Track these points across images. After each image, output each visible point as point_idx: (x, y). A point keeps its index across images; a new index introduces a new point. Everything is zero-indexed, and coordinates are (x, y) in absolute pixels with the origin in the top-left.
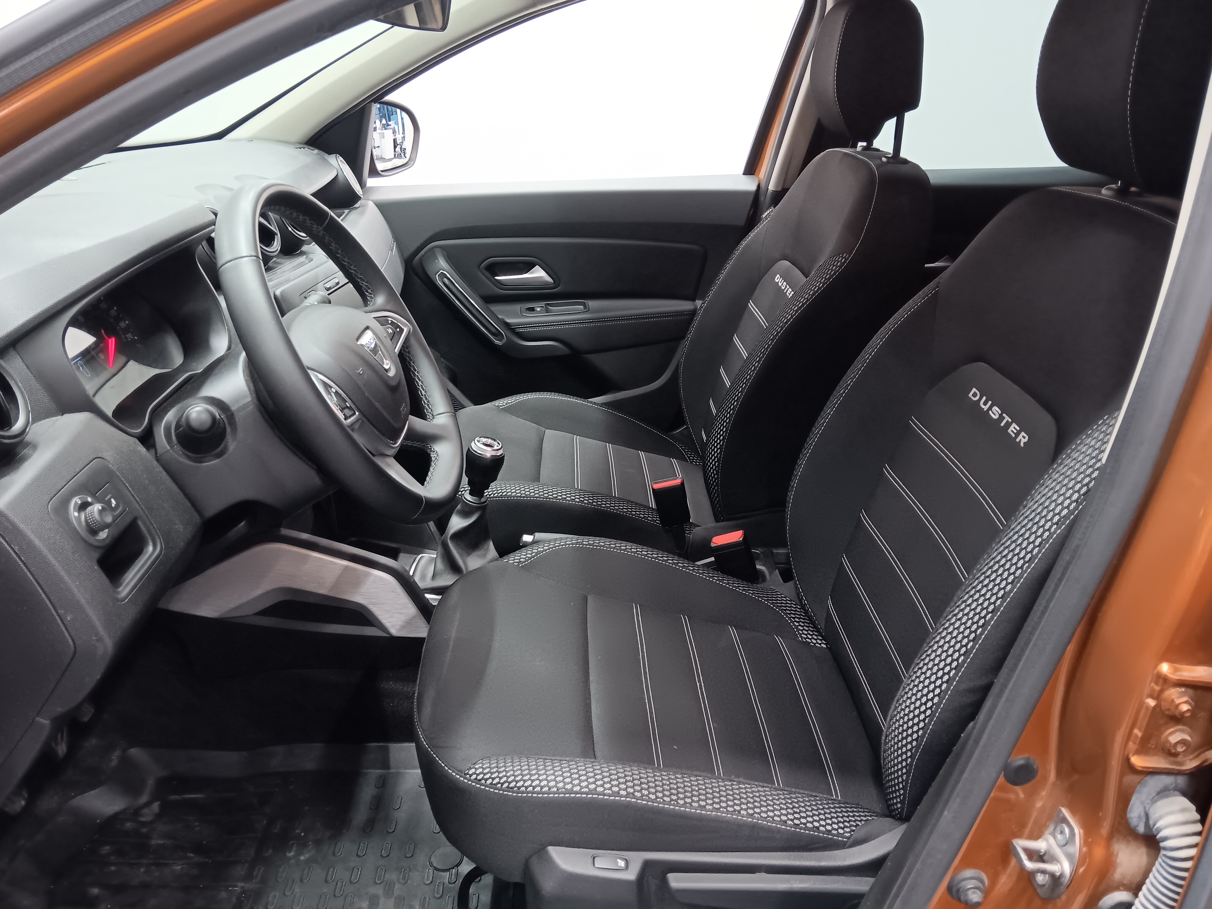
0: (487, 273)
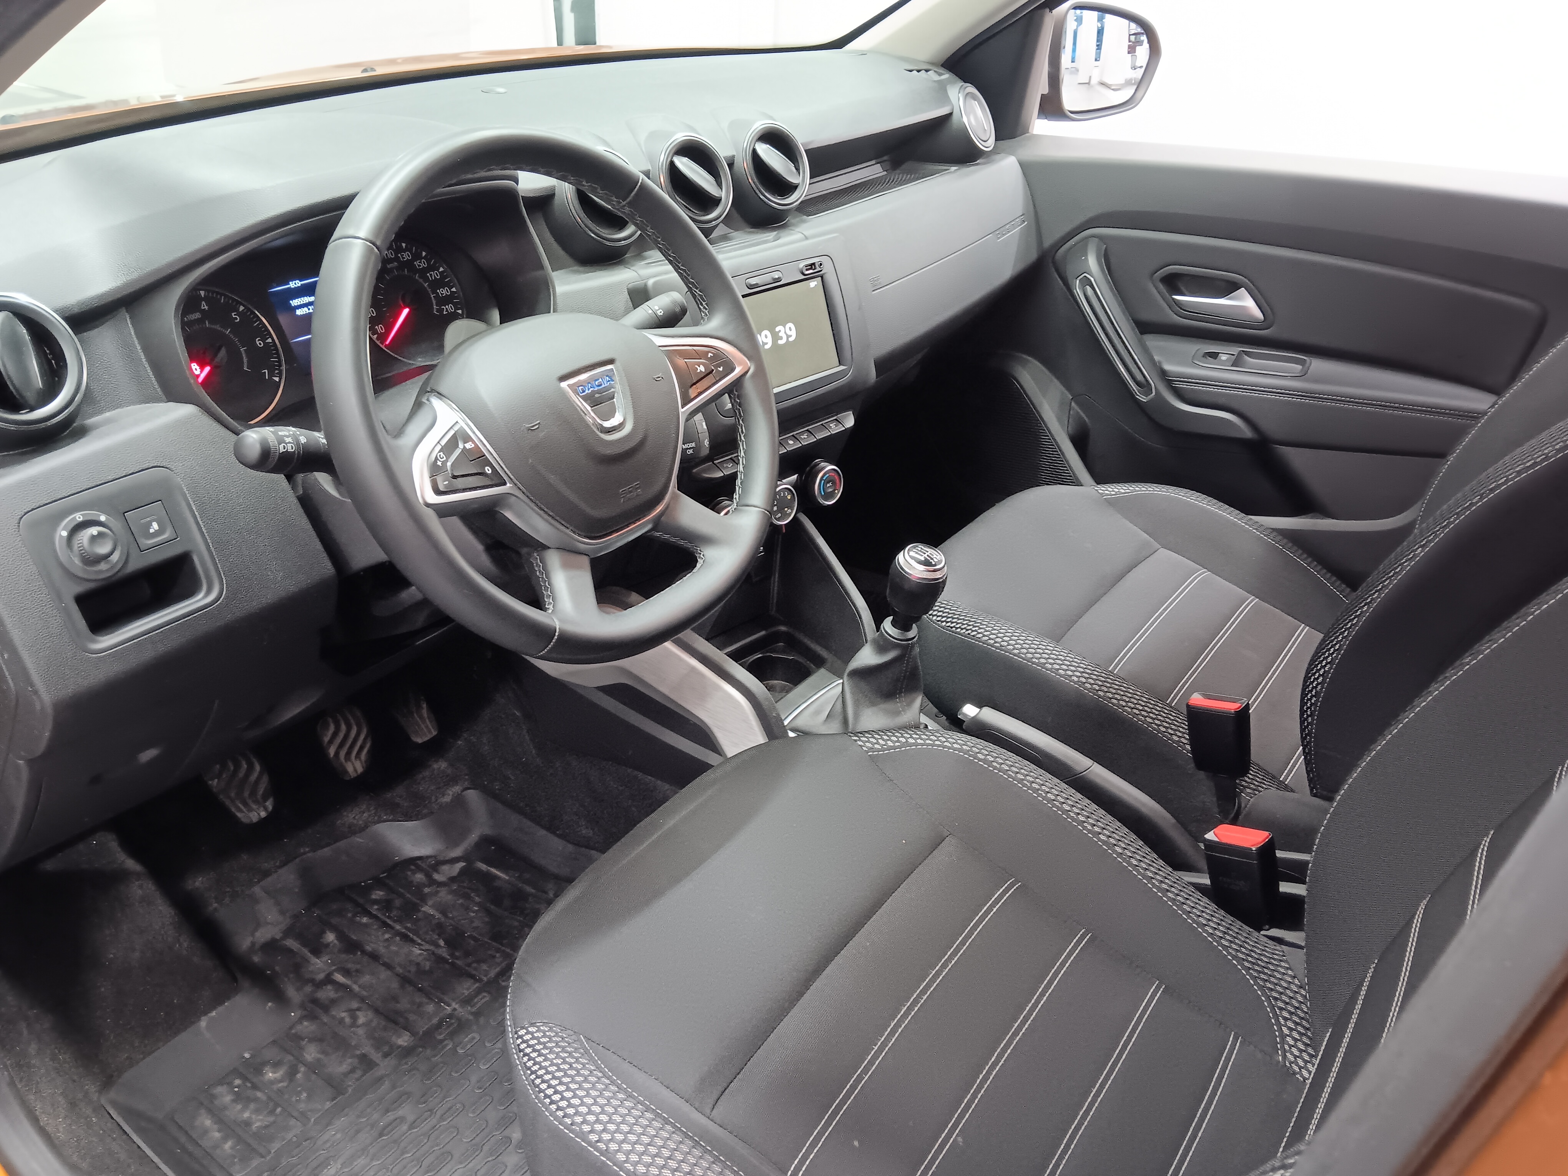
0: (1161, 286)
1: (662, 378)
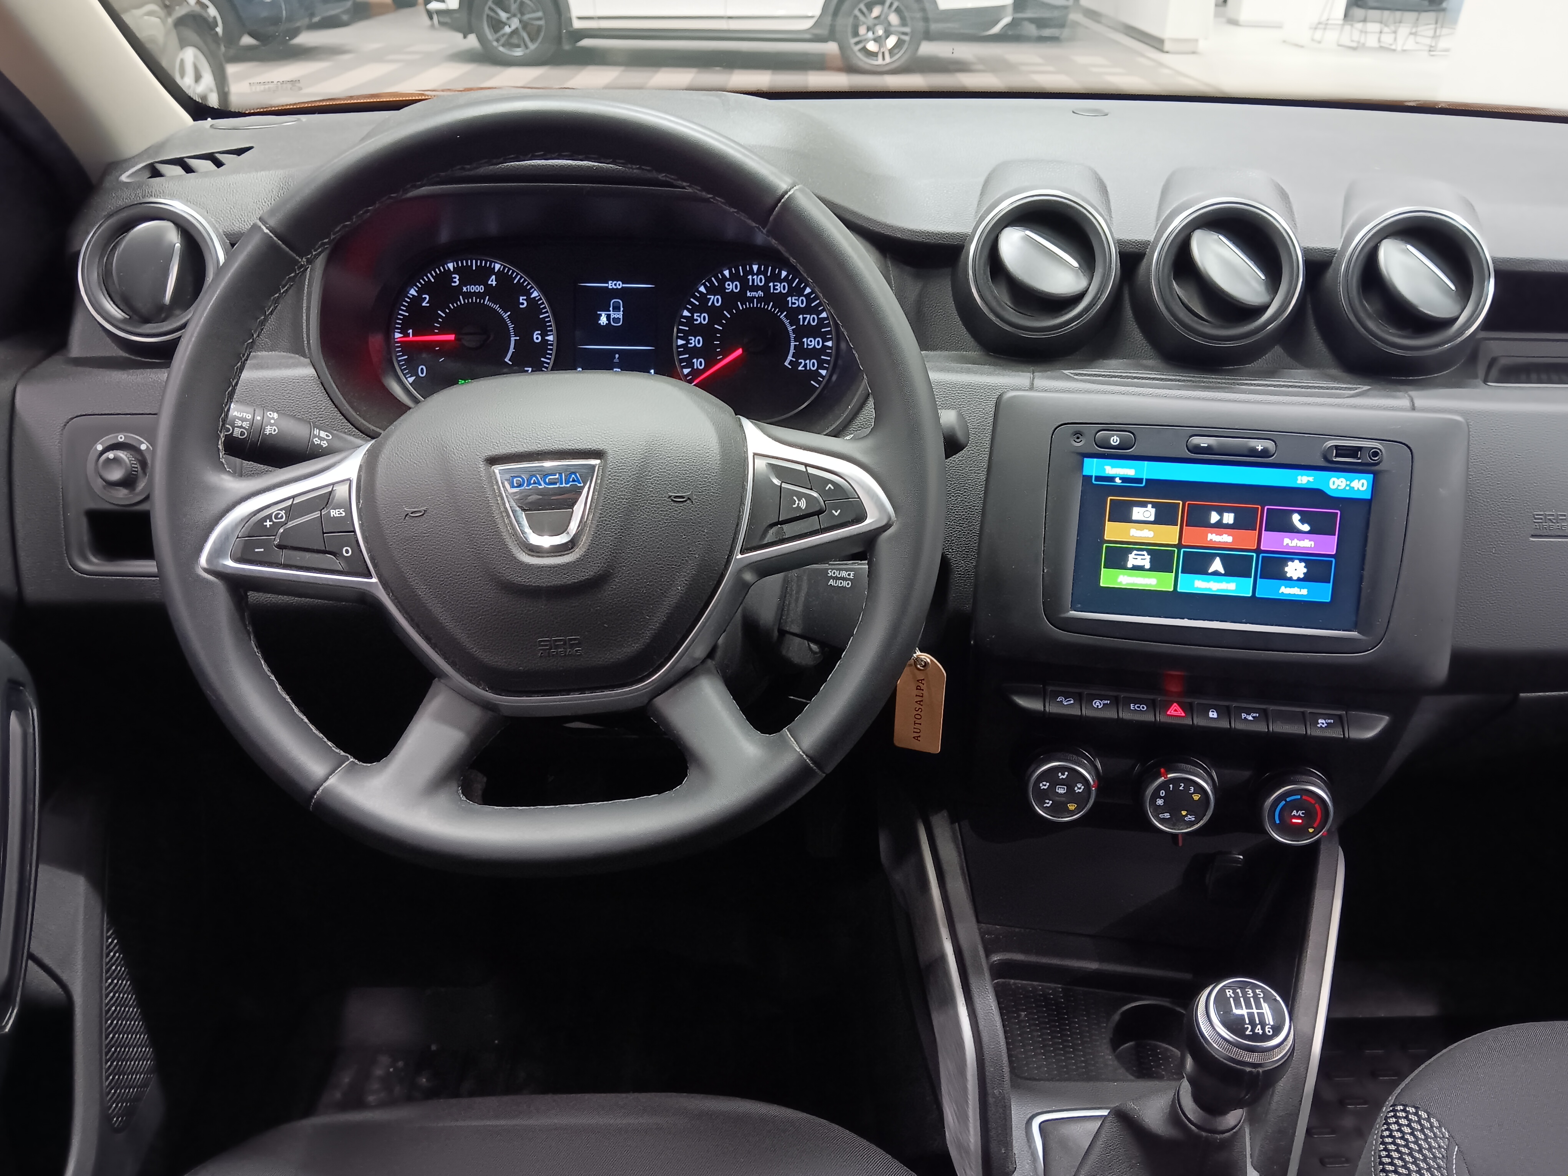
1: (689, 498)
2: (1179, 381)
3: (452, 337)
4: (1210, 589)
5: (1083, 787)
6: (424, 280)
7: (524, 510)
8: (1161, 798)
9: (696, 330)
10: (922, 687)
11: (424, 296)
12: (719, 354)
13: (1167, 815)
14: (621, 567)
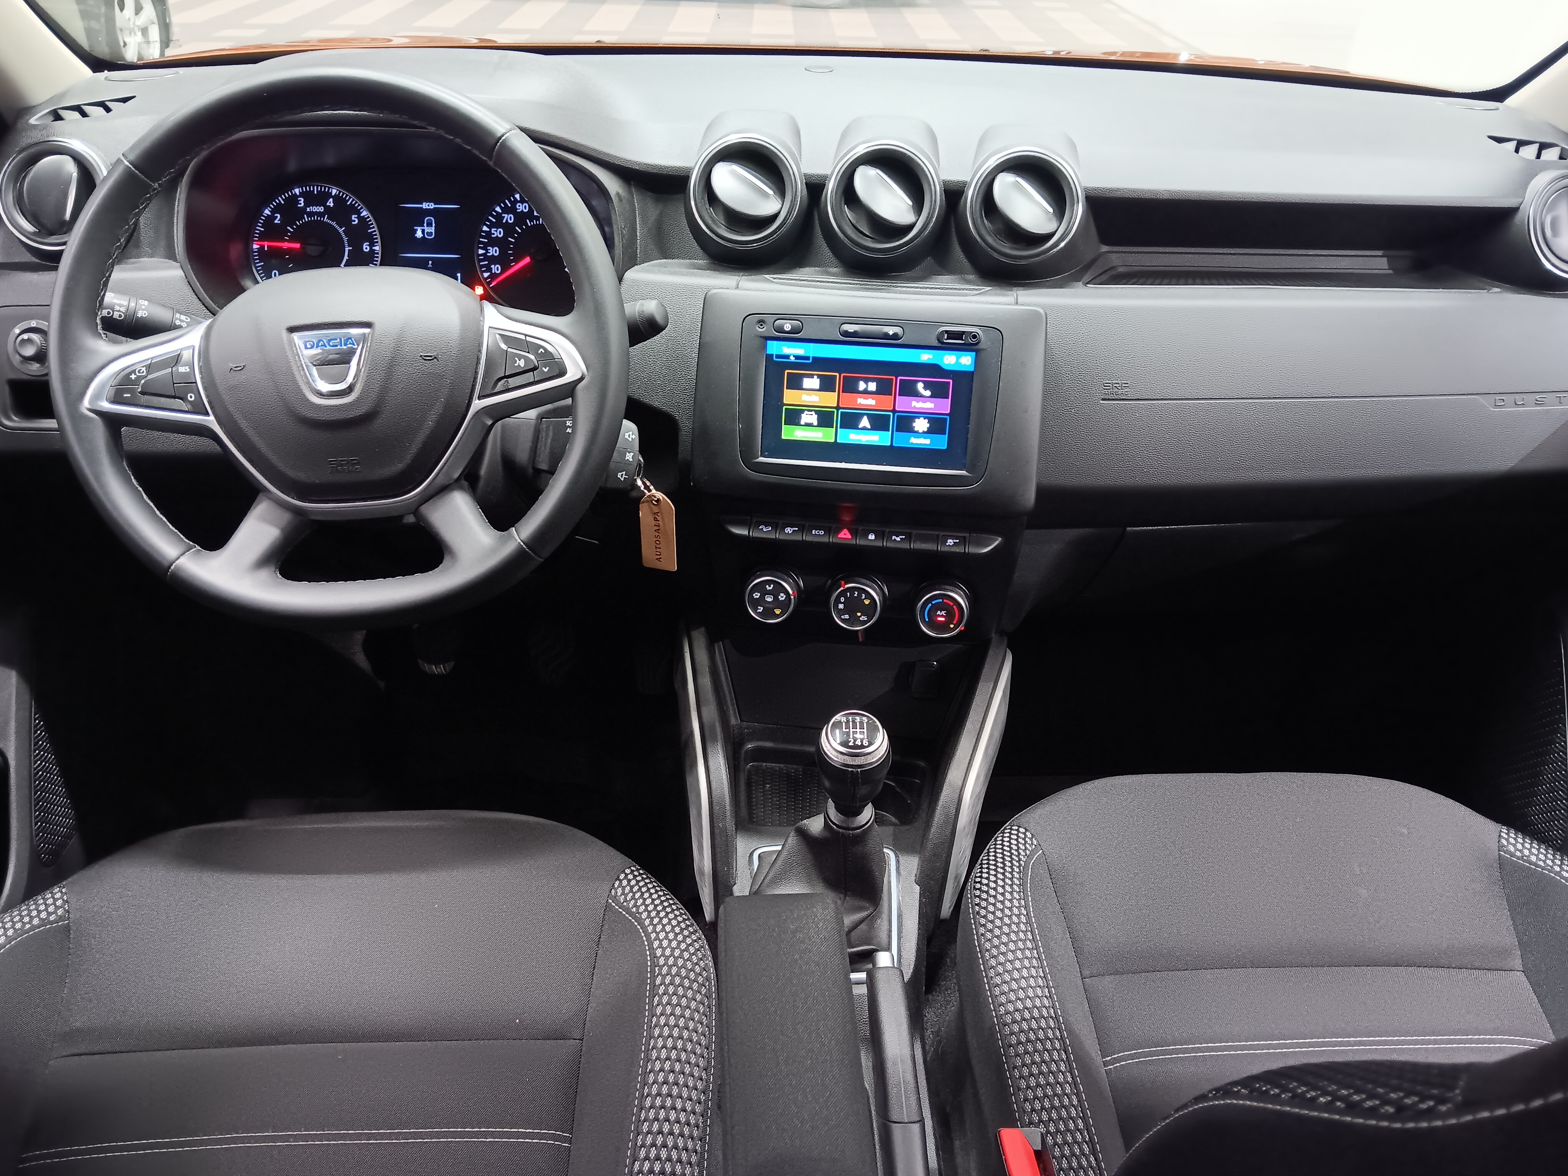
1: (435, 358)
2: (850, 284)
3: (298, 246)
4: (860, 440)
5: (785, 596)
6: (276, 202)
7: (315, 365)
8: (842, 603)
9: (494, 242)
10: (659, 518)
11: (276, 215)
12: (512, 261)
13: (847, 617)
14: (385, 407)
